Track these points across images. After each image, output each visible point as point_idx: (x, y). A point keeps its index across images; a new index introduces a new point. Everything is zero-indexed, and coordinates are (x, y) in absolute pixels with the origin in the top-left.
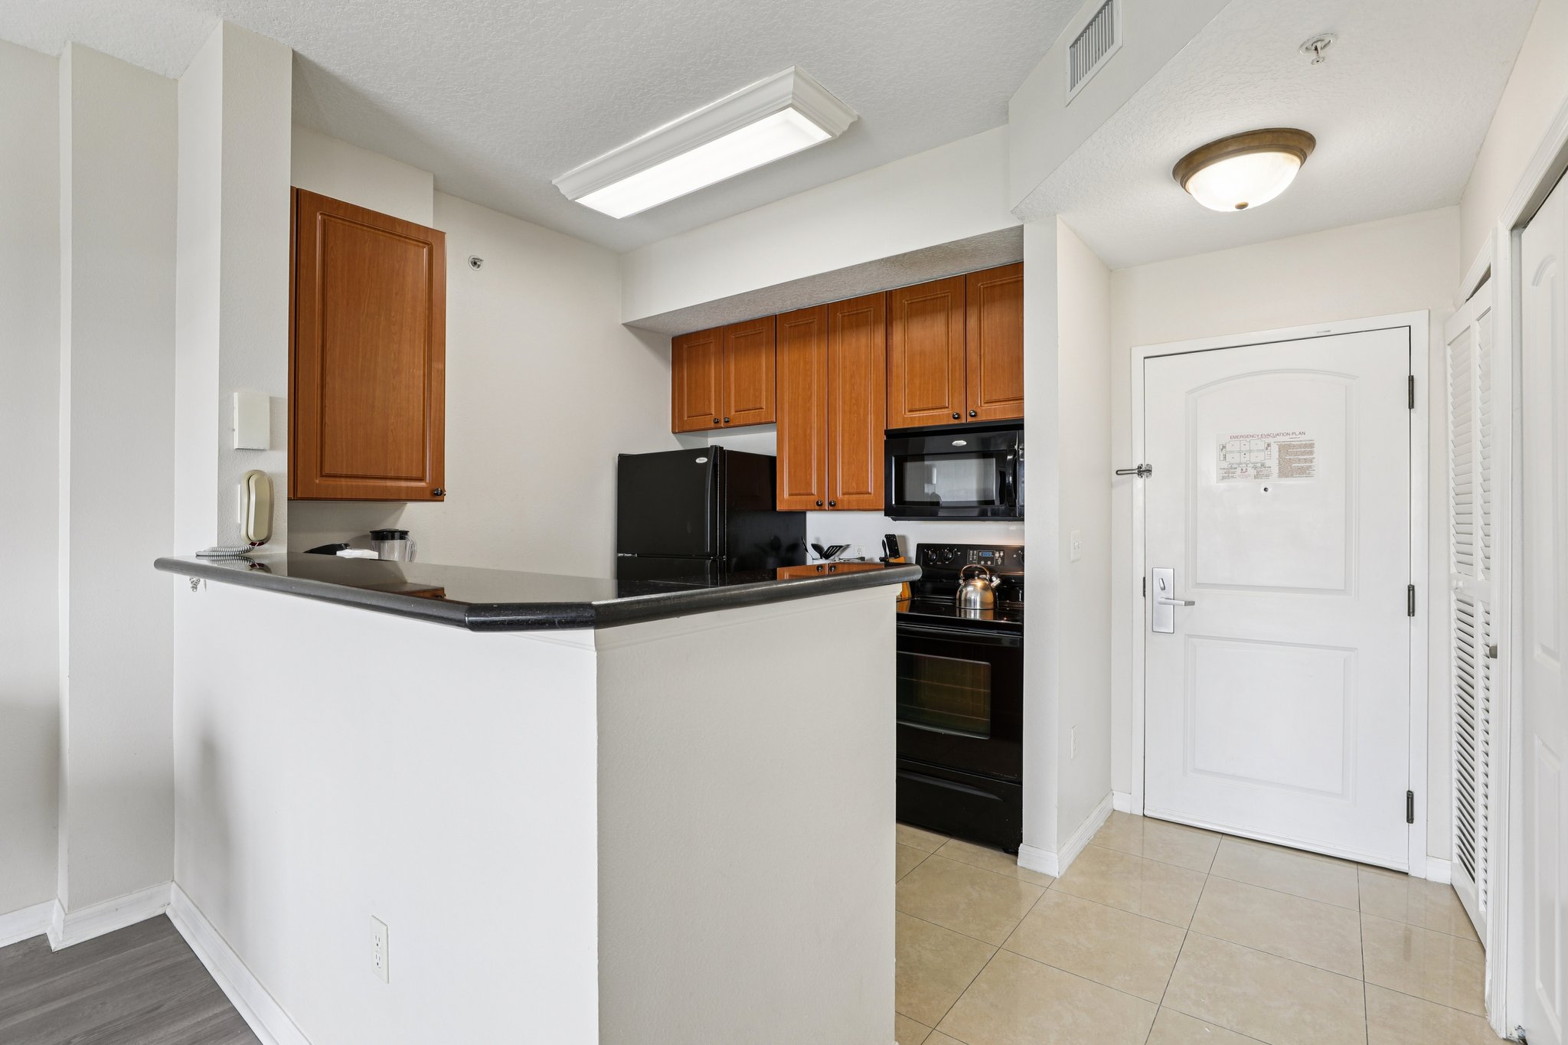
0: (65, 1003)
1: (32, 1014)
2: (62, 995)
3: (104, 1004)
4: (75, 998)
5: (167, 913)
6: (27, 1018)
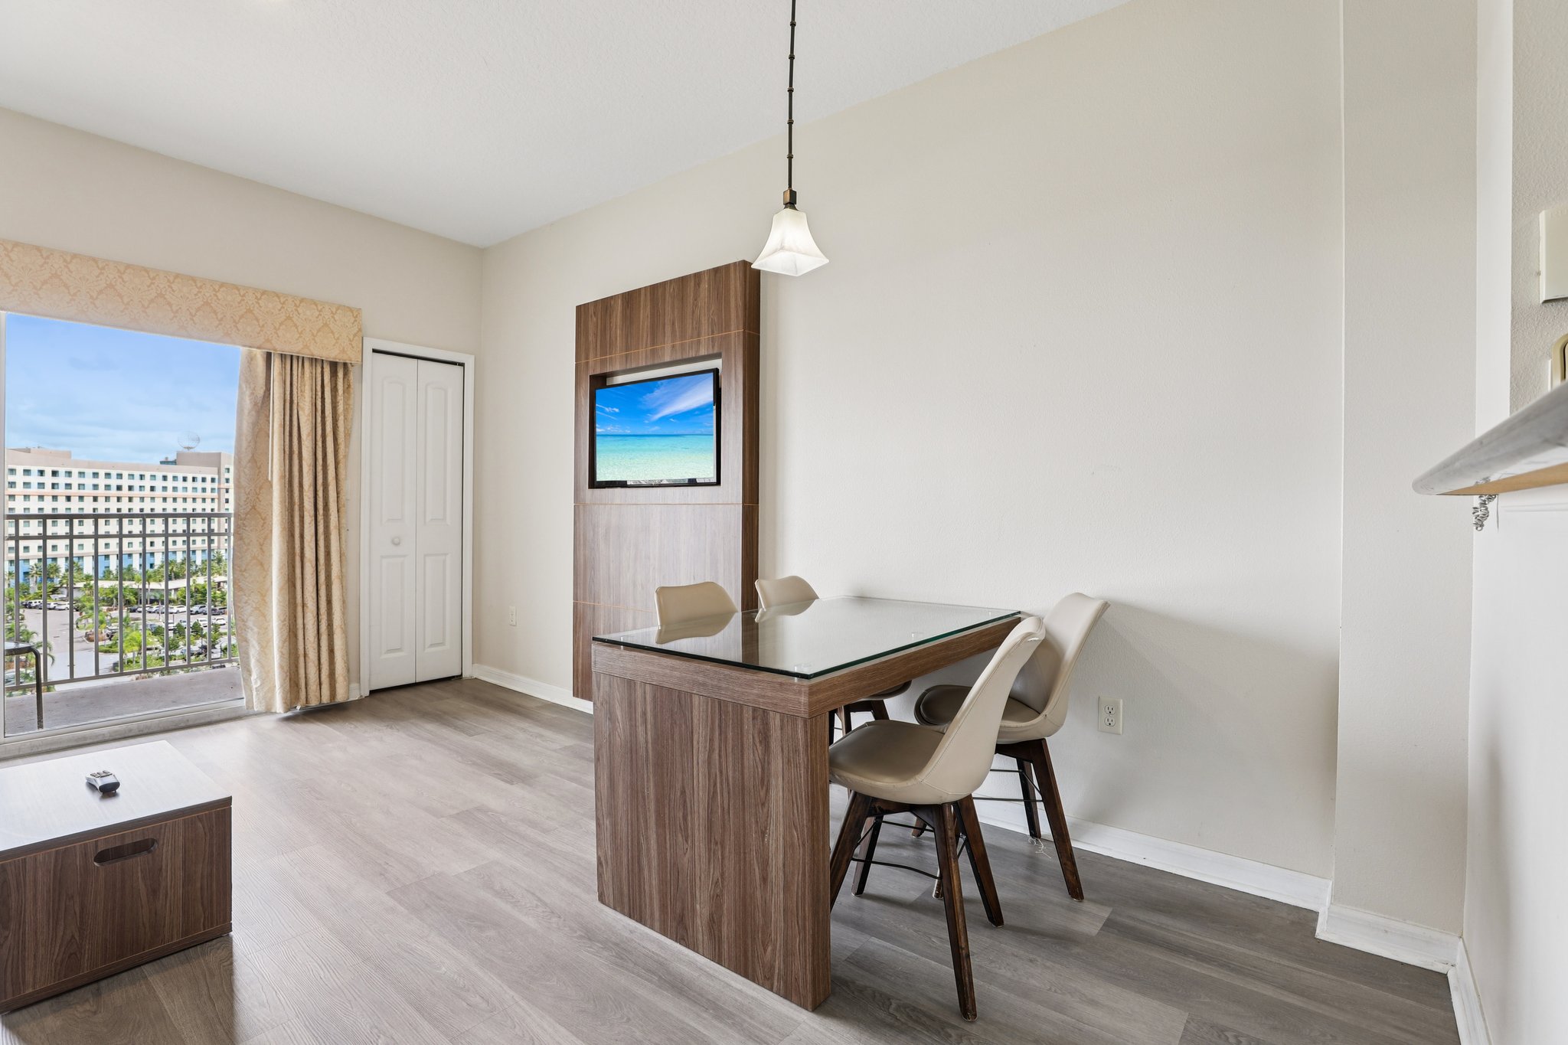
0: (1300, 1004)
1: (1269, 992)
2: (1301, 993)
3: (1334, 1038)
4: (1312, 1006)
5: (1448, 975)
6: (1265, 993)
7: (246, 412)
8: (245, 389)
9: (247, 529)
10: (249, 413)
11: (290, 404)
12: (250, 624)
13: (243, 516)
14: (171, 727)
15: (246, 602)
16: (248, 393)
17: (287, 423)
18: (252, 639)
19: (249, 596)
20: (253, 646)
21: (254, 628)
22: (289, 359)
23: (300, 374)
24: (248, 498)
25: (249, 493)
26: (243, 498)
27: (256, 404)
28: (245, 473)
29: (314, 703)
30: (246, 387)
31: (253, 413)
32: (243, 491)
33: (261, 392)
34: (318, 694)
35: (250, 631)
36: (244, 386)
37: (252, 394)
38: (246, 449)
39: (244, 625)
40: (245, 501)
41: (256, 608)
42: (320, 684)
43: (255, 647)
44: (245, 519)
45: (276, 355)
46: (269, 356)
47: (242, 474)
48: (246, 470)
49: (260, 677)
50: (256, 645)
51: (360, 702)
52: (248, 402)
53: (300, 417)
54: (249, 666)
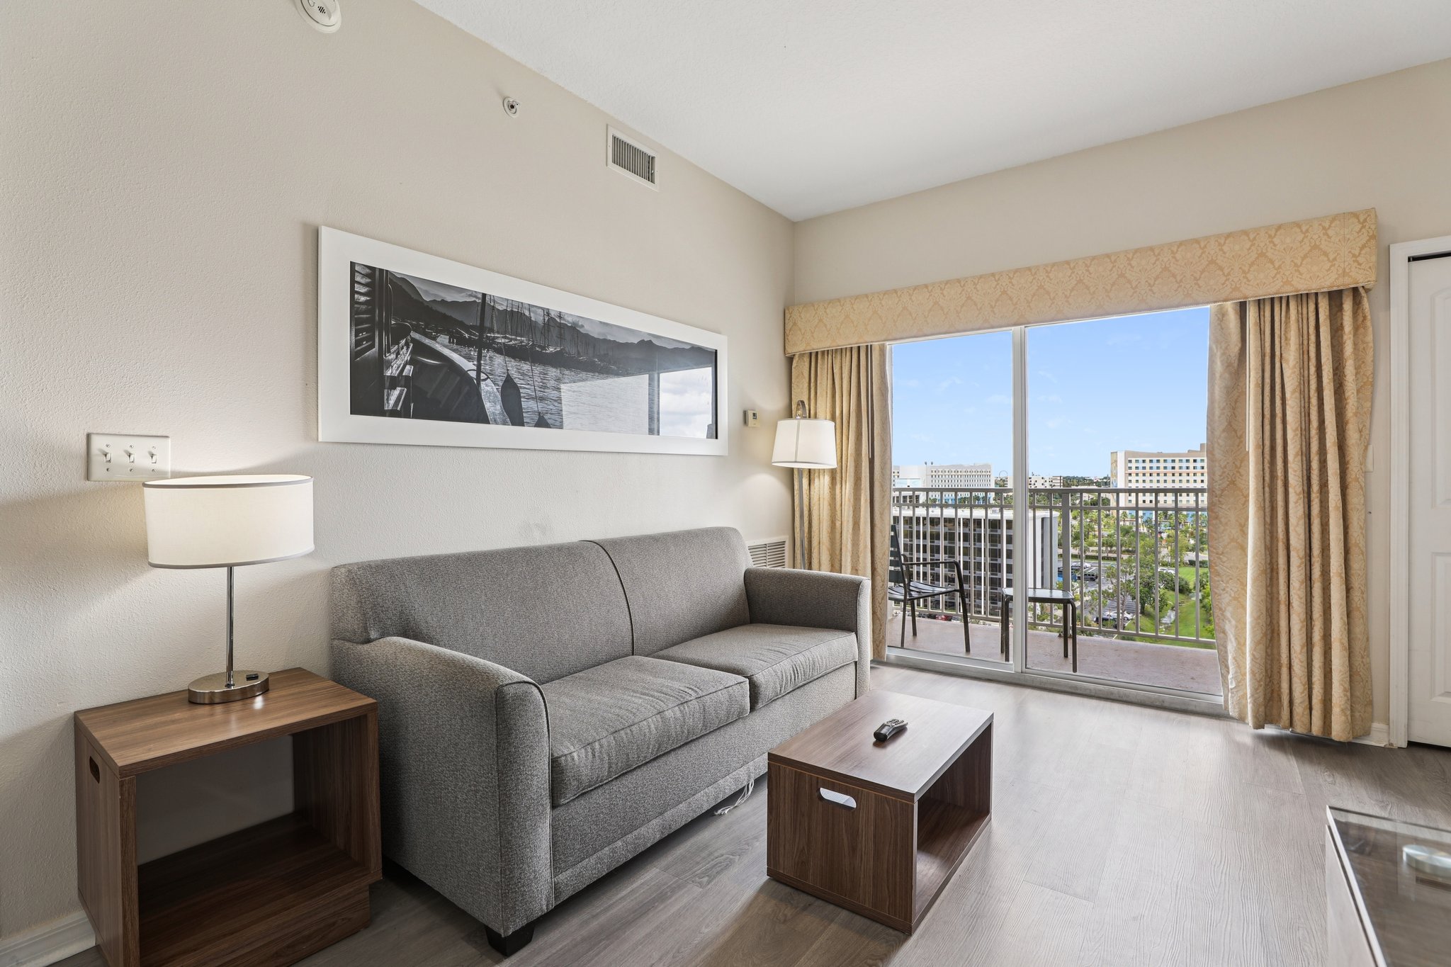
7: (1218, 375)
8: (1215, 351)
9: (1224, 507)
10: (1220, 377)
11: (1272, 358)
12: (1228, 614)
13: (1218, 492)
14: (1147, 703)
15: (1224, 590)
16: (1219, 354)
17: (1267, 380)
18: (1229, 632)
19: (1227, 582)
20: (1230, 640)
21: (1232, 620)
22: (1269, 304)
23: (1283, 319)
24: (1224, 472)
25: (1225, 467)
26: (1218, 473)
27: (1229, 365)
28: (1219, 444)
29: (1300, 729)
30: (1217, 348)
31: (1227, 375)
32: (1217, 464)
33: (1235, 348)
34: (1306, 720)
35: (1227, 622)
36: (1214, 347)
37: (1223, 354)
38: (1219, 417)
39: (1222, 615)
40: (1220, 476)
41: (1235, 599)
42: (1311, 709)
43: (1232, 642)
44: (1221, 496)
45: (1251, 303)
46: (1242, 307)
47: (1216, 445)
48: (1220, 441)
49: (1235, 678)
50: (1233, 639)
51: (1388, 751)
52: (1219, 363)
53: (1284, 371)
54: (1227, 661)
